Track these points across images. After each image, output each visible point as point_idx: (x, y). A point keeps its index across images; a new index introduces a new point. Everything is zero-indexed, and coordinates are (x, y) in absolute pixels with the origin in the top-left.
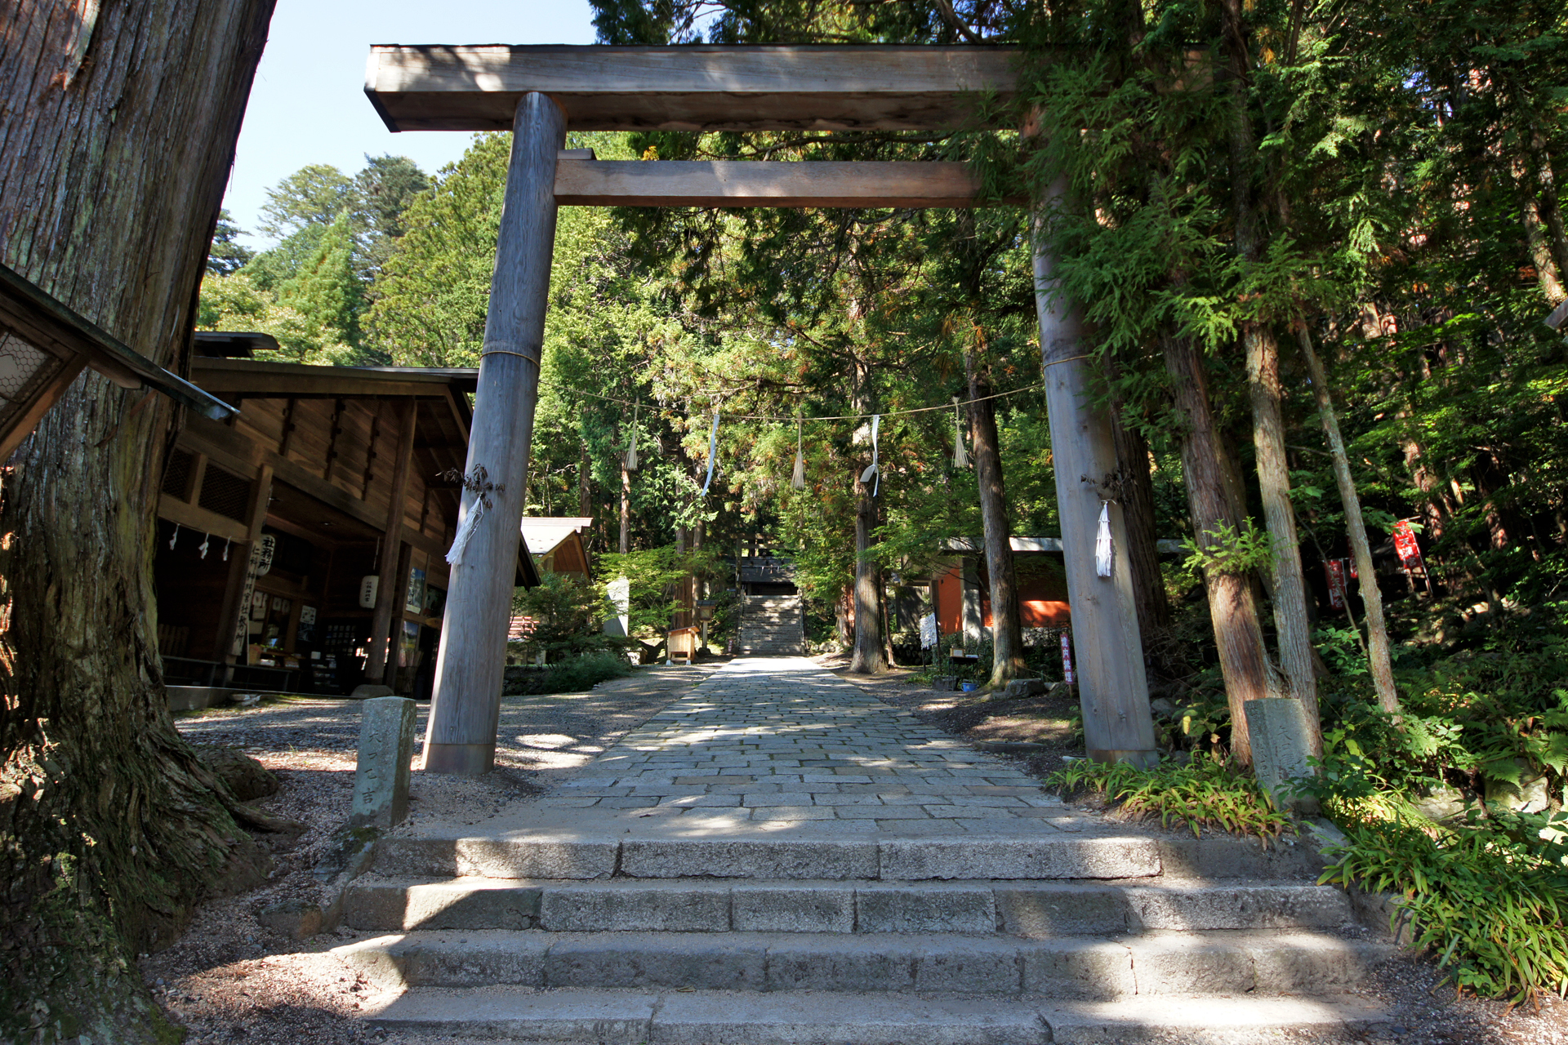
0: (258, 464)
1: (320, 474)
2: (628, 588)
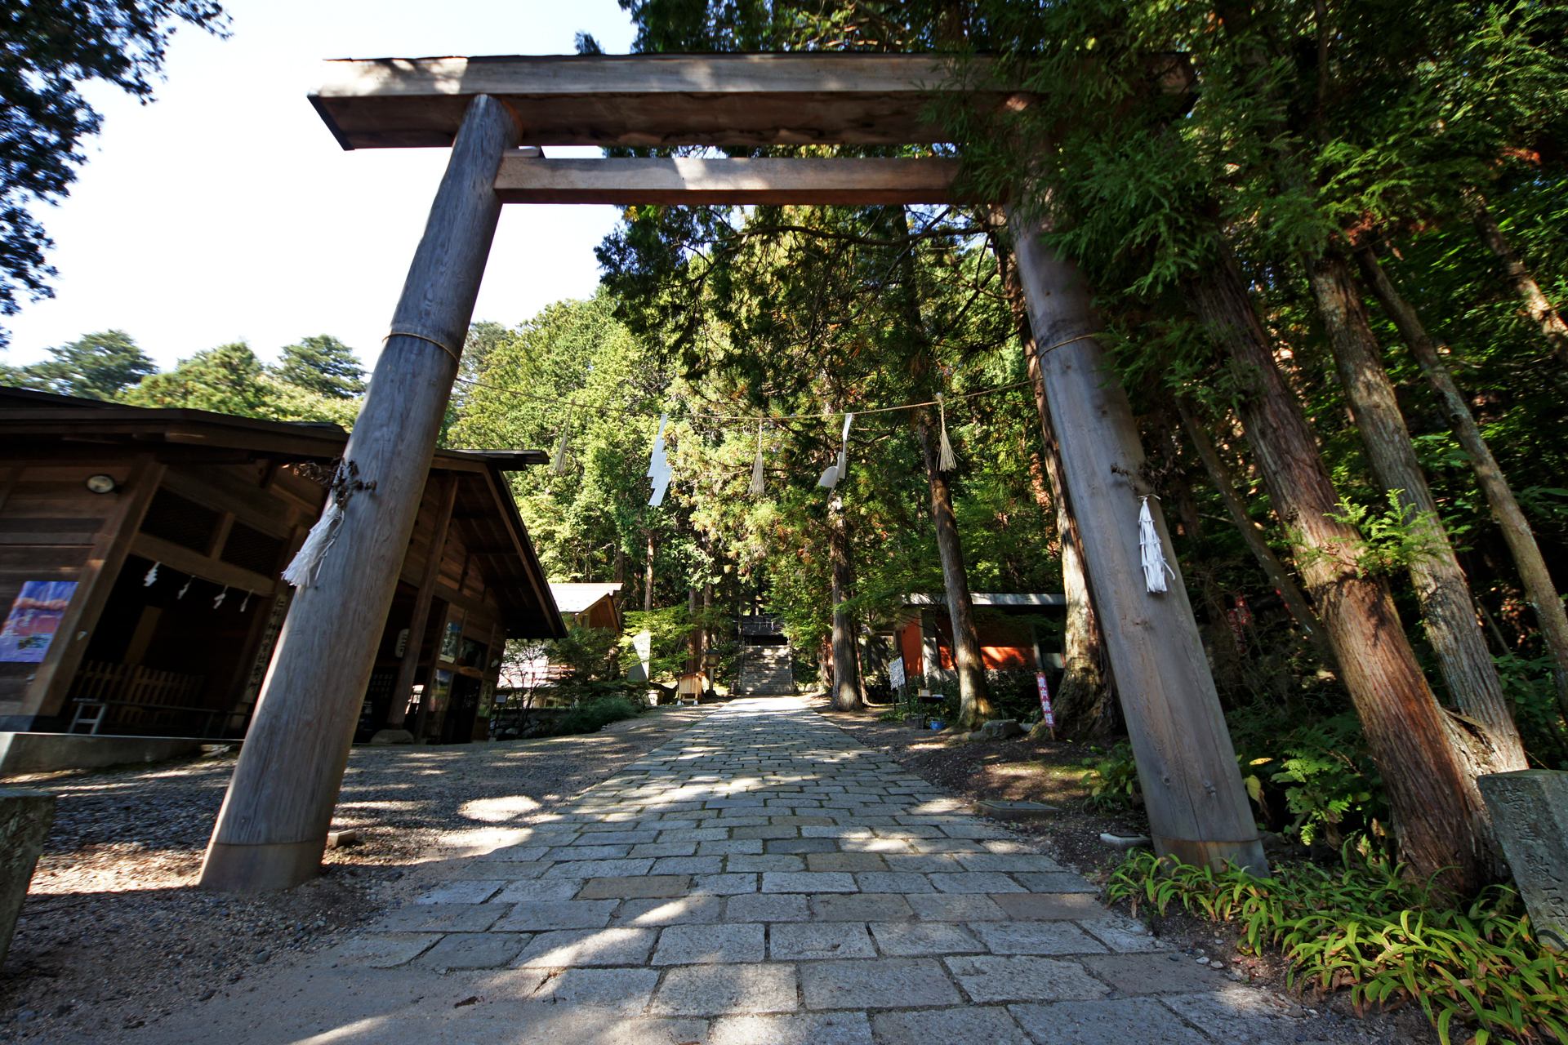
0: (292, 524)
2: (649, 640)
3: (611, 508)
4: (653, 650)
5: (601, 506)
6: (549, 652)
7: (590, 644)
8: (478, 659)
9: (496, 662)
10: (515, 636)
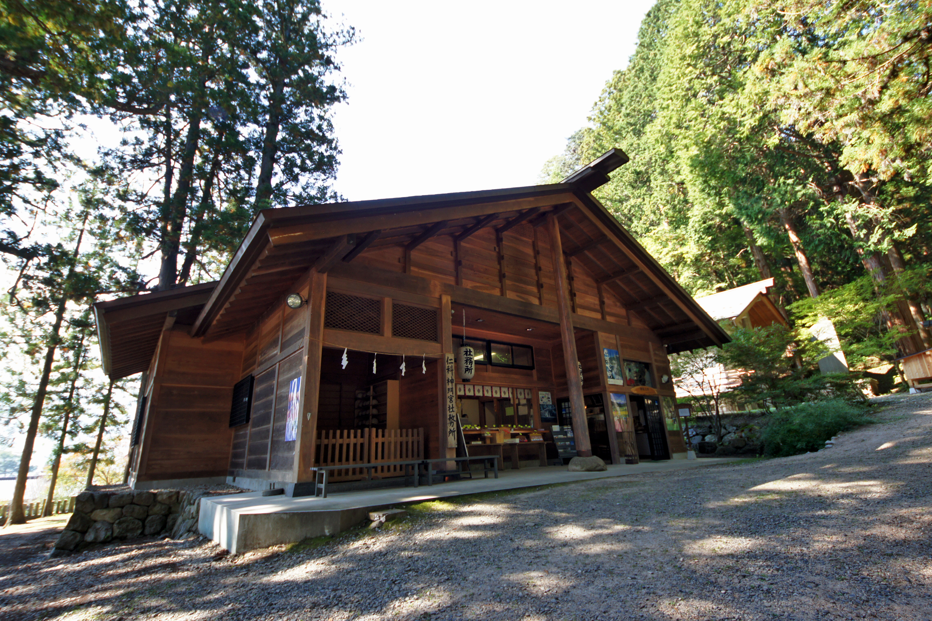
0: (437, 295)
1: (497, 292)
2: (832, 327)
3: (730, 207)
4: (841, 337)
5: (718, 212)
6: (718, 359)
7: (763, 344)
8: (647, 377)
9: (665, 378)
10: (677, 349)
